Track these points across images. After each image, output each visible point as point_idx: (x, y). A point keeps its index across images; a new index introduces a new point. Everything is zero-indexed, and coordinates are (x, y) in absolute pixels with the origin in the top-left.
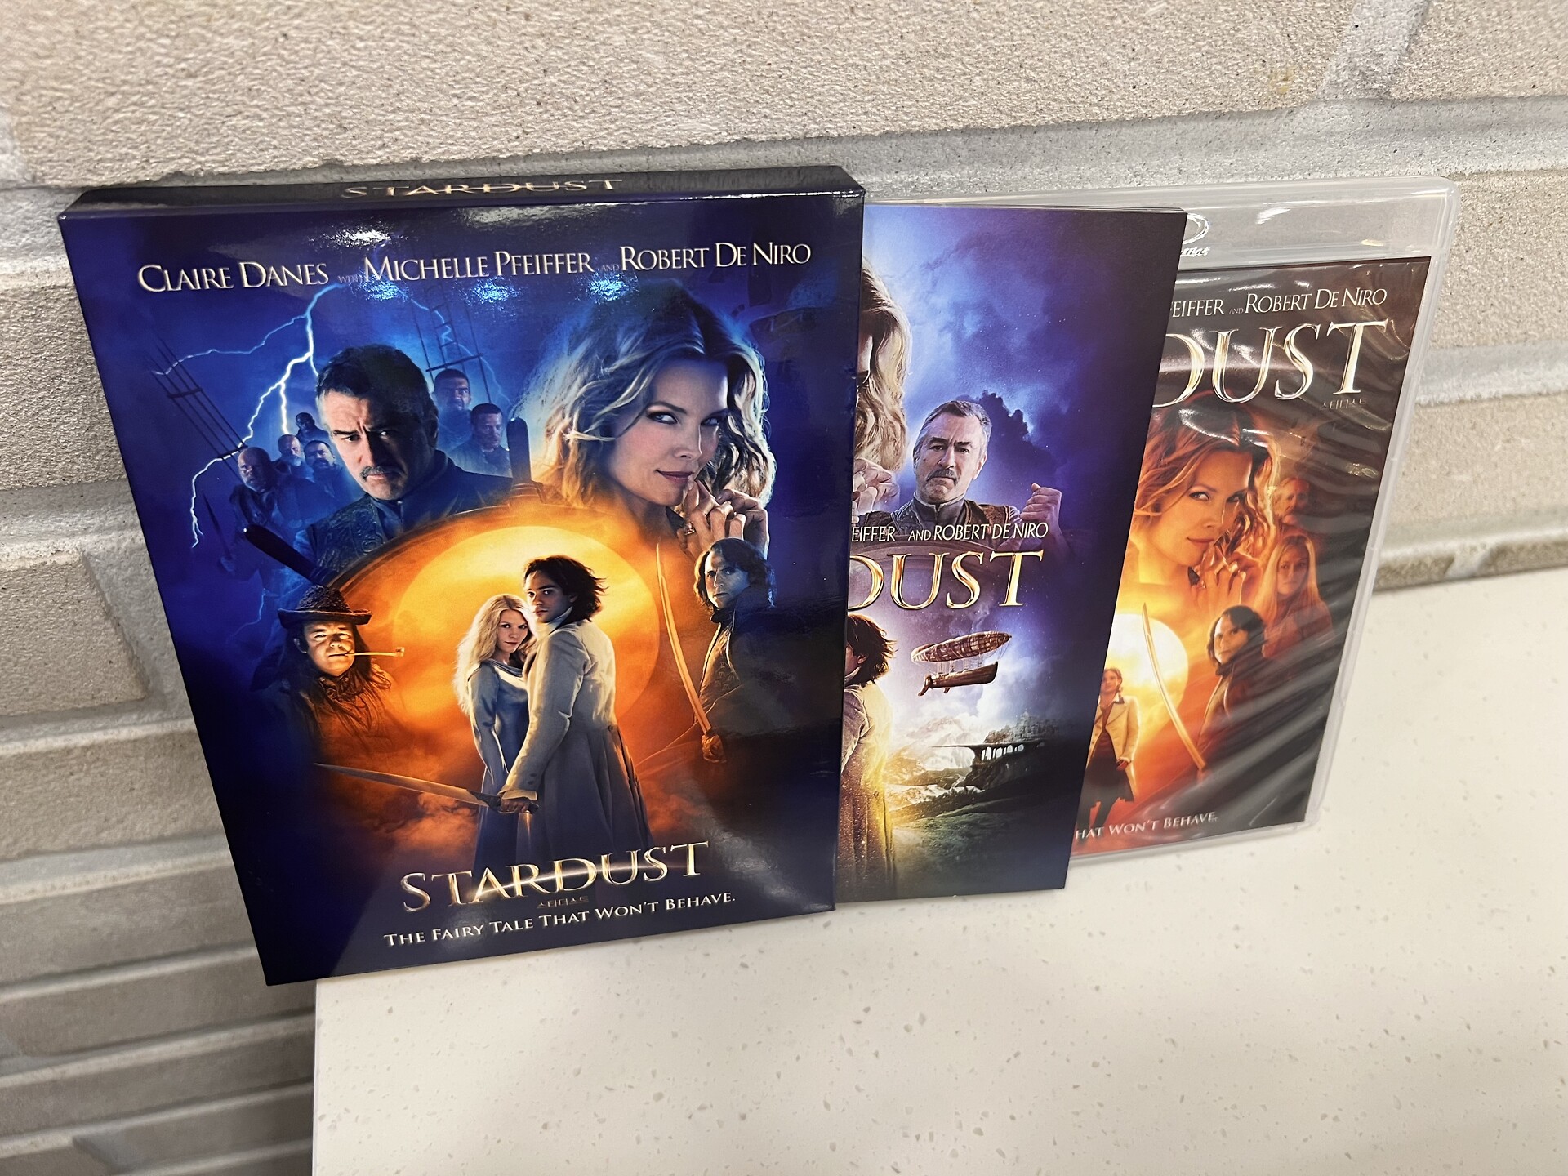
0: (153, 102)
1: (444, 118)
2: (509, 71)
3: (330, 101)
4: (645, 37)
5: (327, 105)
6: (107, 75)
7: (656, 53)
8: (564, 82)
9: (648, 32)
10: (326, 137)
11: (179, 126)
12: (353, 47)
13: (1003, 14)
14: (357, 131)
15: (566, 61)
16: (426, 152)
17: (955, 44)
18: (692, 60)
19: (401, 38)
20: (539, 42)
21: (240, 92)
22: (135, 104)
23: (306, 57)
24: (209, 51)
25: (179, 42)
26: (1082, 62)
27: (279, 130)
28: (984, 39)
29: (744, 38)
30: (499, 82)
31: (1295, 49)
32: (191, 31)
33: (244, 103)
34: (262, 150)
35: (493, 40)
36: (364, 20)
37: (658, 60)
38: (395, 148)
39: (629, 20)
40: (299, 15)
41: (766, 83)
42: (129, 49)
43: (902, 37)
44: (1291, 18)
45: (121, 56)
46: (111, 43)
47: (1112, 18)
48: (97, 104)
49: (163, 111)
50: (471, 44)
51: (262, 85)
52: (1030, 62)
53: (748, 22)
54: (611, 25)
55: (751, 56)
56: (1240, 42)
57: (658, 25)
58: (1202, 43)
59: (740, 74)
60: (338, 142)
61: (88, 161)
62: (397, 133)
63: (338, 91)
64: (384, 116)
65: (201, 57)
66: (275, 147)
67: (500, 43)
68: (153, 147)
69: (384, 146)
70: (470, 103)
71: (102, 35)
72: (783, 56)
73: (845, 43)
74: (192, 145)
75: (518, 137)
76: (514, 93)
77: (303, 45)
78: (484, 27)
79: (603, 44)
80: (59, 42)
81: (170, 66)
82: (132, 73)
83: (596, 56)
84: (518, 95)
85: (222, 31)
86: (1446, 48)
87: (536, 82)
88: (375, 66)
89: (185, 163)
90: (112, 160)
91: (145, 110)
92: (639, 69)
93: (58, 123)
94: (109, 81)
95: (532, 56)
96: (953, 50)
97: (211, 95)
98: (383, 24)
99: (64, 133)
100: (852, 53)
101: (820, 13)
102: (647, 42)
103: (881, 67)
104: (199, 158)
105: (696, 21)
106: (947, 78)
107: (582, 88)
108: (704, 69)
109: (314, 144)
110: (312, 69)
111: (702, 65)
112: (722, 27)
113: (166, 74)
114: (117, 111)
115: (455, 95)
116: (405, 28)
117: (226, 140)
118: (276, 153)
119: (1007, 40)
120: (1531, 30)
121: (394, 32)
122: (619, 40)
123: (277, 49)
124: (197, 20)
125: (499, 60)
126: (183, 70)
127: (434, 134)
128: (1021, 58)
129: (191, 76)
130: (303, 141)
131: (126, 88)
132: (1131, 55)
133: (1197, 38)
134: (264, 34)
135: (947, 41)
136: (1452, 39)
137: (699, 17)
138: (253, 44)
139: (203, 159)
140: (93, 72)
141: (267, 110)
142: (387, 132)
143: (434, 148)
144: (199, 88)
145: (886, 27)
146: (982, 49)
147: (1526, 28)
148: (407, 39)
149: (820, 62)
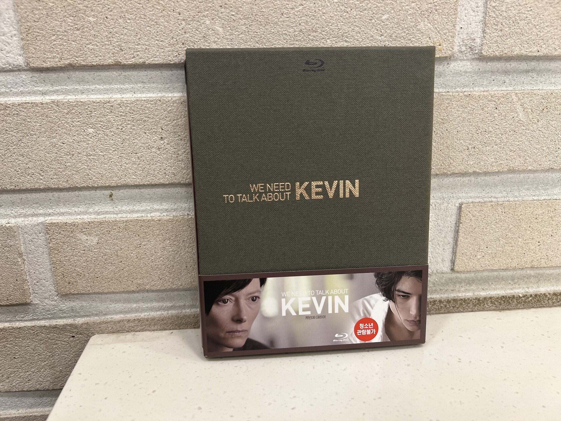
0: (66, 38)
1: (153, 48)
2: (174, 32)
3: (118, 40)
4: (216, 21)
5: (117, 42)
6: (54, 28)
7: (220, 27)
8: (191, 36)
9: (217, 20)
10: (116, 53)
11: (72, 47)
12: (126, 22)
13: (333, 17)
14: (126, 51)
15: (192, 29)
16: (147, 60)
17: (318, 27)
18: (232, 30)
19: (141, 19)
20: (183, 22)
21: (92, 36)
22: (60, 38)
23: (112, 25)
24: (84, 21)
25: (76, 18)
26: (363, 35)
27: (102, 50)
28: (328, 26)
29: (248, 23)
30: (170, 36)
31: (440, 34)
32: (80, 15)
33: (92, 40)
34: (96, 57)
35: (169, 21)
36: (130, 13)
37: (221, 30)
38: (138, 58)
39: (211, 15)
40: (111, 11)
41: (256, 39)
42: (61, 20)
43: (300, 24)
44: (435, 22)
45: (58, 22)
46: (56, 18)
47: (371, 20)
48: (49, 38)
49: (69, 41)
50: (162, 22)
51: (98, 34)
52: (345, 35)
53: (249, 17)
54: (205, 17)
55: (251, 29)
56: (418, 30)
57: (220, 17)
58: (405, 30)
59: (248, 36)
60: (120, 55)
61: (43, 58)
62: (138, 53)
63: (121, 37)
64: (134, 46)
65: (82, 23)
66: (100, 56)
67: (171, 22)
68: (64, 54)
69: (134, 57)
70: (161, 43)
71: (54, 15)
72: (261, 30)
73: (281, 26)
74: (75, 54)
75: (176, 56)
76: (175, 40)
77: (112, 21)
78: (166, 16)
79: (203, 23)
80: (41, 17)
81: (72, 26)
82: (61, 28)
83: (201, 28)
84: (177, 40)
85: (89, 15)
86: (498, 35)
87: (182, 36)
88: (133, 28)
89: (72, 60)
90: (51, 58)
91: (63, 41)
92: (215, 33)
93: (37, 44)
94: (54, 30)
95: (181, 27)
96: (318, 29)
97: (83, 37)
98: (136, 15)
99: (38, 48)
100: (284, 29)
101: (271, 15)
102: (217, 23)
103: (294, 35)
104: (77, 59)
105: (232, 17)
106: (318, 40)
107: (197, 39)
108: (236, 33)
109: (112, 55)
110: (114, 29)
111: (235, 32)
112: (241, 19)
113: (71, 29)
114: (55, 41)
115: (157, 40)
116: (142, 16)
117: (86, 53)
118: (100, 58)
119: (336, 26)
120: (528, 29)
121: (139, 17)
122: (208, 22)
123: (104, 22)
124: (82, 11)
125: (171, 28)
126: (76, 28)
127: (150, 53)
128: (342, 33)
129: (78, 30)
130: (109, 54)
131: (58, 33)
132: (381, 34)
133: (403, 28)
134: (101, 16)
135: (316, 26)
136: (499, 31)
137: (233, 15)
138: (97, 20)
139: (78, 59)
140: (50, 27)
141: (99, 43)
142: (135, 52)
143: (150, 59)
144: (80, 34)
145: (294, 20)
146: (329, 30)
147: (526, 28)
148: (142, 20)
149: (274, 32)
